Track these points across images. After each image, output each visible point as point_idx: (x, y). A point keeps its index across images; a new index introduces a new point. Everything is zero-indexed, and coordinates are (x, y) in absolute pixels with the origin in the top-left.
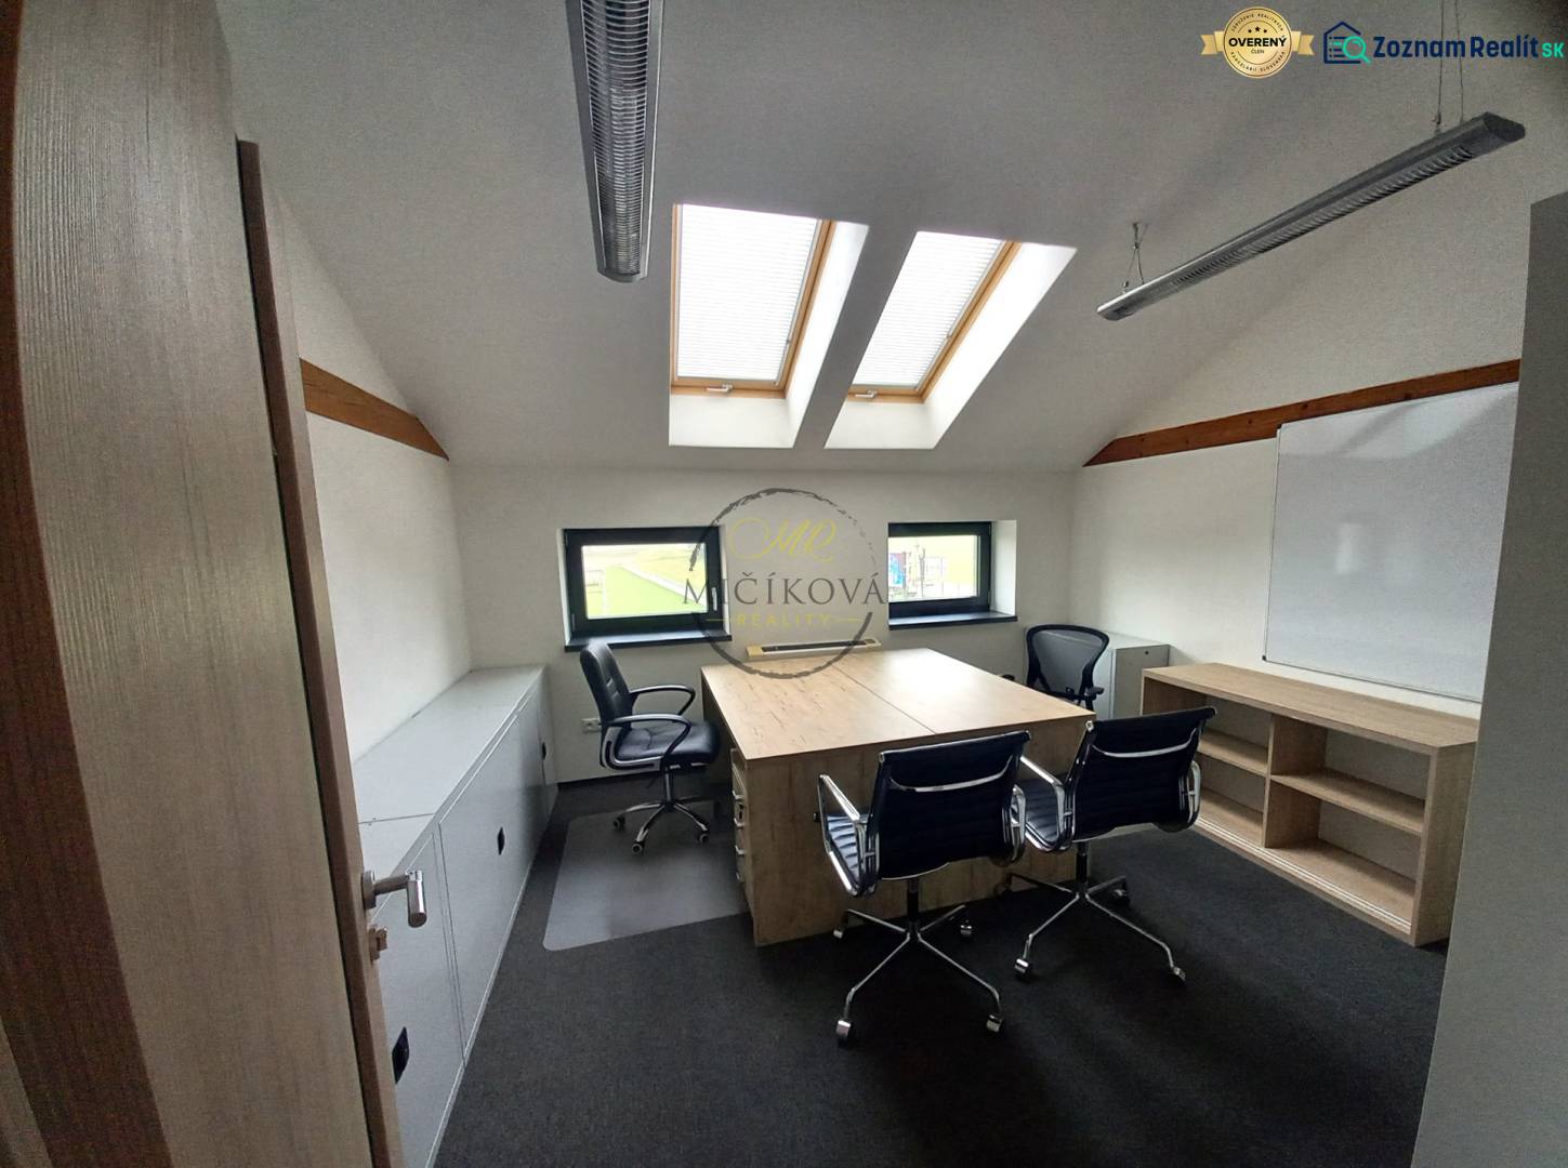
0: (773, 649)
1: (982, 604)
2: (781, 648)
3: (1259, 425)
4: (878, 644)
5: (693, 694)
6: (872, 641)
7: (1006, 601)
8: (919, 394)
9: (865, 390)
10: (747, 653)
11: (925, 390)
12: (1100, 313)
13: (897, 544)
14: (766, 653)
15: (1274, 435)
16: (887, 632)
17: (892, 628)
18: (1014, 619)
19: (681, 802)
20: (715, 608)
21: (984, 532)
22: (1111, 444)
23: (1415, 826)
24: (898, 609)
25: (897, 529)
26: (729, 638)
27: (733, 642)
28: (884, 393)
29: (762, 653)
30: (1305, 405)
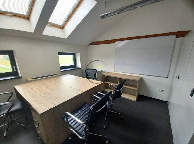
0: (35, 78)
1: (75, 66)
2: (37, 78)
3: (112, 41)
4: (59, 75)
5: (12, 93)
6: (58, 74)
7: (79, 65)
8: (62, 27)
9: (51, 23)
10: (28, 80)
11: (63, 27)
12: (100, 16)
13: (60, 56)
14: (33, 79)
15: (115, 43)
16: (60, 72)
17: (61, 71)
18: (81, 68)
19: (15, 121)
20: (15, 70)
21: (74, 55)
22: (93, 42)
23: (136, 89)
24: (62, 68)
25: (60, 54)
26: (21, 77)
27: (22, 78)
28: (55, 26)
29: (32, 79)
30: (118, 39)
